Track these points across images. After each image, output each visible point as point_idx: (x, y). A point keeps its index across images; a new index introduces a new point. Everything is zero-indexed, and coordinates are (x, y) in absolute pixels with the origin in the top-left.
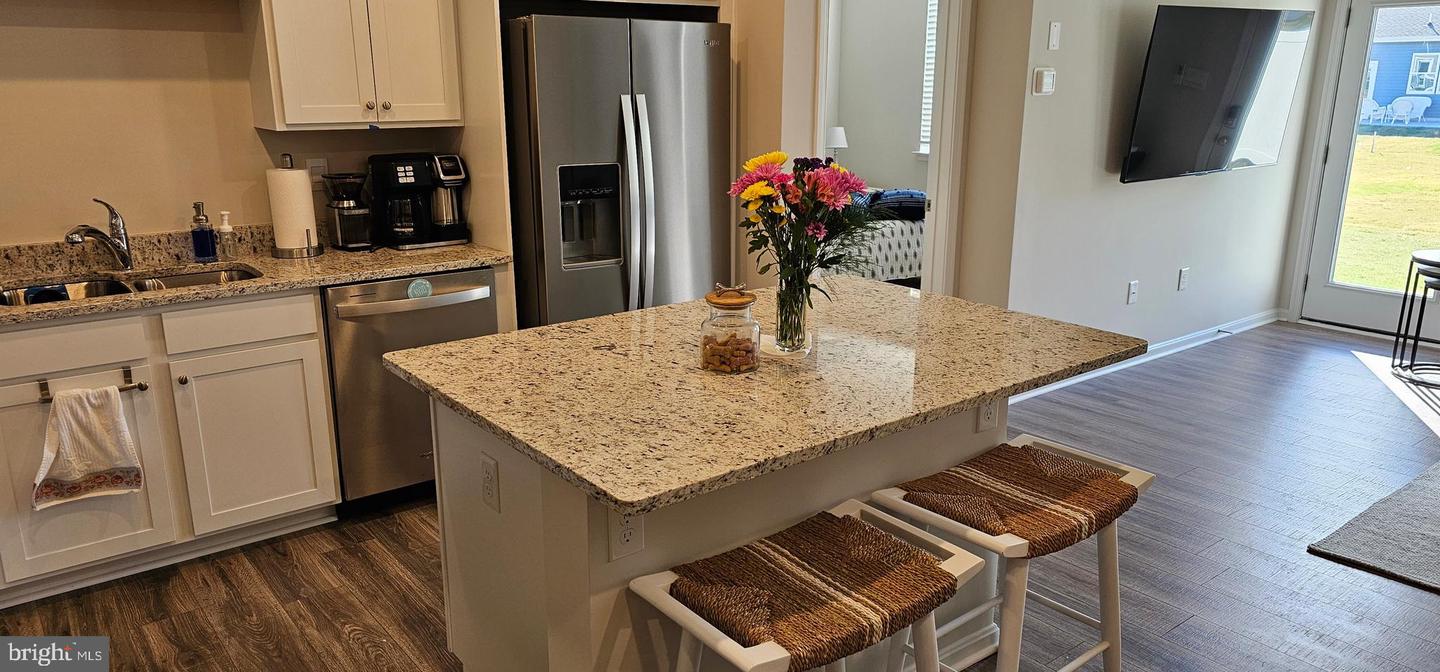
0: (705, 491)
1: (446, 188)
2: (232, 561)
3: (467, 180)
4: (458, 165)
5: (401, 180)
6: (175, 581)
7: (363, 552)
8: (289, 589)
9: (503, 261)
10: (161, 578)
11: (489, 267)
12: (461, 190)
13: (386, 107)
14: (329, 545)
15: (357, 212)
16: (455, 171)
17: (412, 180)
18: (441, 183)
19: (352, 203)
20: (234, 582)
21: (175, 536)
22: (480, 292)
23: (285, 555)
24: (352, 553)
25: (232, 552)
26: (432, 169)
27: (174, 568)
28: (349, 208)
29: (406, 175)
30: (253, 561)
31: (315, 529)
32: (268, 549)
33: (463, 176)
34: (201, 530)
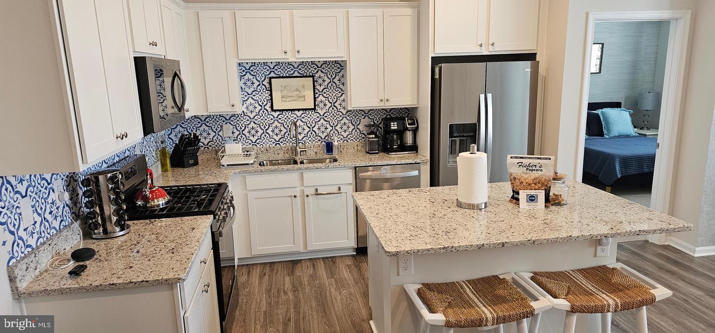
0: (420, 253)
1: (409, 131)
2: (318, 262)
3: (417, 128)
4: (415, 122)
5: (392, 128)
6: (299, 265)
7: (360, 267)
8: (331, 274)
9: (424, 161)
10: (295, 263)
11: (419, 163)
12: (415, 131)
13: (387, 101)
14: (349, 262)
15: (375, 139)
16: (413, 124)
17: (396, 128)
18: (407, 129)
19: (374, 136)
20: (316, 269)
21: (302, 250)
22: (416, 173)
23: (334, 263)
24: (356, 266)
25: (319, 258)
26: (404, 124)
27: (301, 260)
28: (372, 138)
29: (394, 126)
30: (324, 263)
31: (348, 256)
32: (330, 259)
33: (416, 126)
34: (309, 248)
